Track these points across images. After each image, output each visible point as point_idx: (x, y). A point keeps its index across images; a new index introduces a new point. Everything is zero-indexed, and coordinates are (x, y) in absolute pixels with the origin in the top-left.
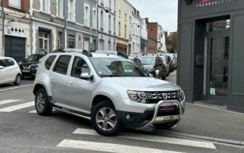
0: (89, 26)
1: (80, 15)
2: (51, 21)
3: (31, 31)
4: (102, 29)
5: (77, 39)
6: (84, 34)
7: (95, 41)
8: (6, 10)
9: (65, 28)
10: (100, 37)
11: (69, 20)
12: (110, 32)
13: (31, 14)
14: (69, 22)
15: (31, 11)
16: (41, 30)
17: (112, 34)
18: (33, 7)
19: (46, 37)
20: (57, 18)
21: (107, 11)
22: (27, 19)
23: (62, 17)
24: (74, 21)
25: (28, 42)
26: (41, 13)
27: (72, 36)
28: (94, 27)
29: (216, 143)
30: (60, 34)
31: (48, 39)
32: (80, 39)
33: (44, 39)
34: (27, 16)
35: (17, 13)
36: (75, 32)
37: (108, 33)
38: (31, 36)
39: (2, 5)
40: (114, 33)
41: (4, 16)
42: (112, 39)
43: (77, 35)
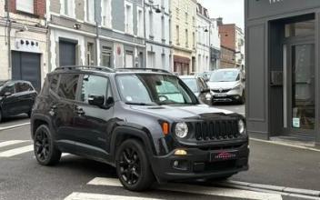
0: (132, 33)
1: (118, 18)
2: (77, 28)
3: (49, 43)
4: (151, 37)
5: (115, 53)
6: (124, 44)
7: (141, 53)
8: (12, 16)
9: (95, 38)
10: (148, 49)
11: (102, 25)
12: (163, 40)
13: (48, 20)
14: (102, 28)
15: (48, 15)
16: (62, 42)
17: (167, 43)
18: (51, 10)
20: (85, 24)
21: (158, 11)
22: (42, 27)
23: (92, 21)
24: (110, 27)
25: (44, 59)
26: (62, 18)
27: (107, 48)
28: (140, 34)
29: (286, 194)
30: (90, 46)
32: (119, 52)
34: (43, 23)
35: (28, 19)
36: (112, 42)
37: (160, 42)
38: (49, 51)
39: (6, 9)
40: (170, 42)
41: (9, 24)
42: (167, 51)
43: (115, 47)
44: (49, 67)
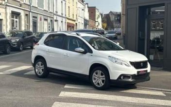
0: (47, 10)
2: (20, 6)
3: (6, 14)
4: (57, 12)
5: (39, 20)
6: (44, 16)
7: (51, 20)
9: (30, 12)
10: (55, 18)
11: (33, 5)
12: (62, 14)
13: (6, 1)
14: (33, 7)
16: (13, 13)
17: (64, 16)
19: (16, 18)
20: (24, 4)
22: (3, 5)
23: (28, 3)
24: (36, 5)
25: (4, 22)
27: (35, 17)
28: (51, 10)
30: (27, 16)
31: (18, 20)
32: (41, 20)
33: (15, 20)
34: (3, 3)
36: (37, 14)
38: (6, 18)
40: (66, 15)
42: (64, 20)
43: (39, 17)
44: (7, 27)
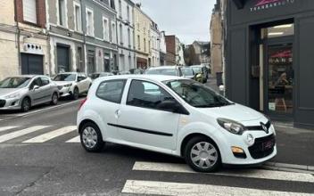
0: (108, 40)
1: (99, 30)
2: (70, 36)
3: (49, 47)
4: (122, 44)
5: (97, 55)
6: (104, 49)
7: (115, 55)
8: (20, 25)
9: (83, 44)
10: (120, 52)
11: (87, 34)
12: (130, 46)
13: (48, 29)
14: (88, 37)
15: (48, 25)
16: (59, 46)
17: (132, 48)
18: (50, 21)
20: (75, 33)
21: (126, 24)
22: (44, 34)
23: (80, 31)
24: (93, 35)
25: (46, 60)
26: (58, 27)
27: (91, 51)
28: (114, 41)
30: (80, 49)
32: (100, 54)
34: (44, 31)
35: (33, 28)
36: (95, 47)
37: (127, 47)
38: (49, 53)
39: (16, 20)
40: (134, 47)
41: (19, 32)
42: (132, 54)
43: (97, 50)
44: (50, 66)
